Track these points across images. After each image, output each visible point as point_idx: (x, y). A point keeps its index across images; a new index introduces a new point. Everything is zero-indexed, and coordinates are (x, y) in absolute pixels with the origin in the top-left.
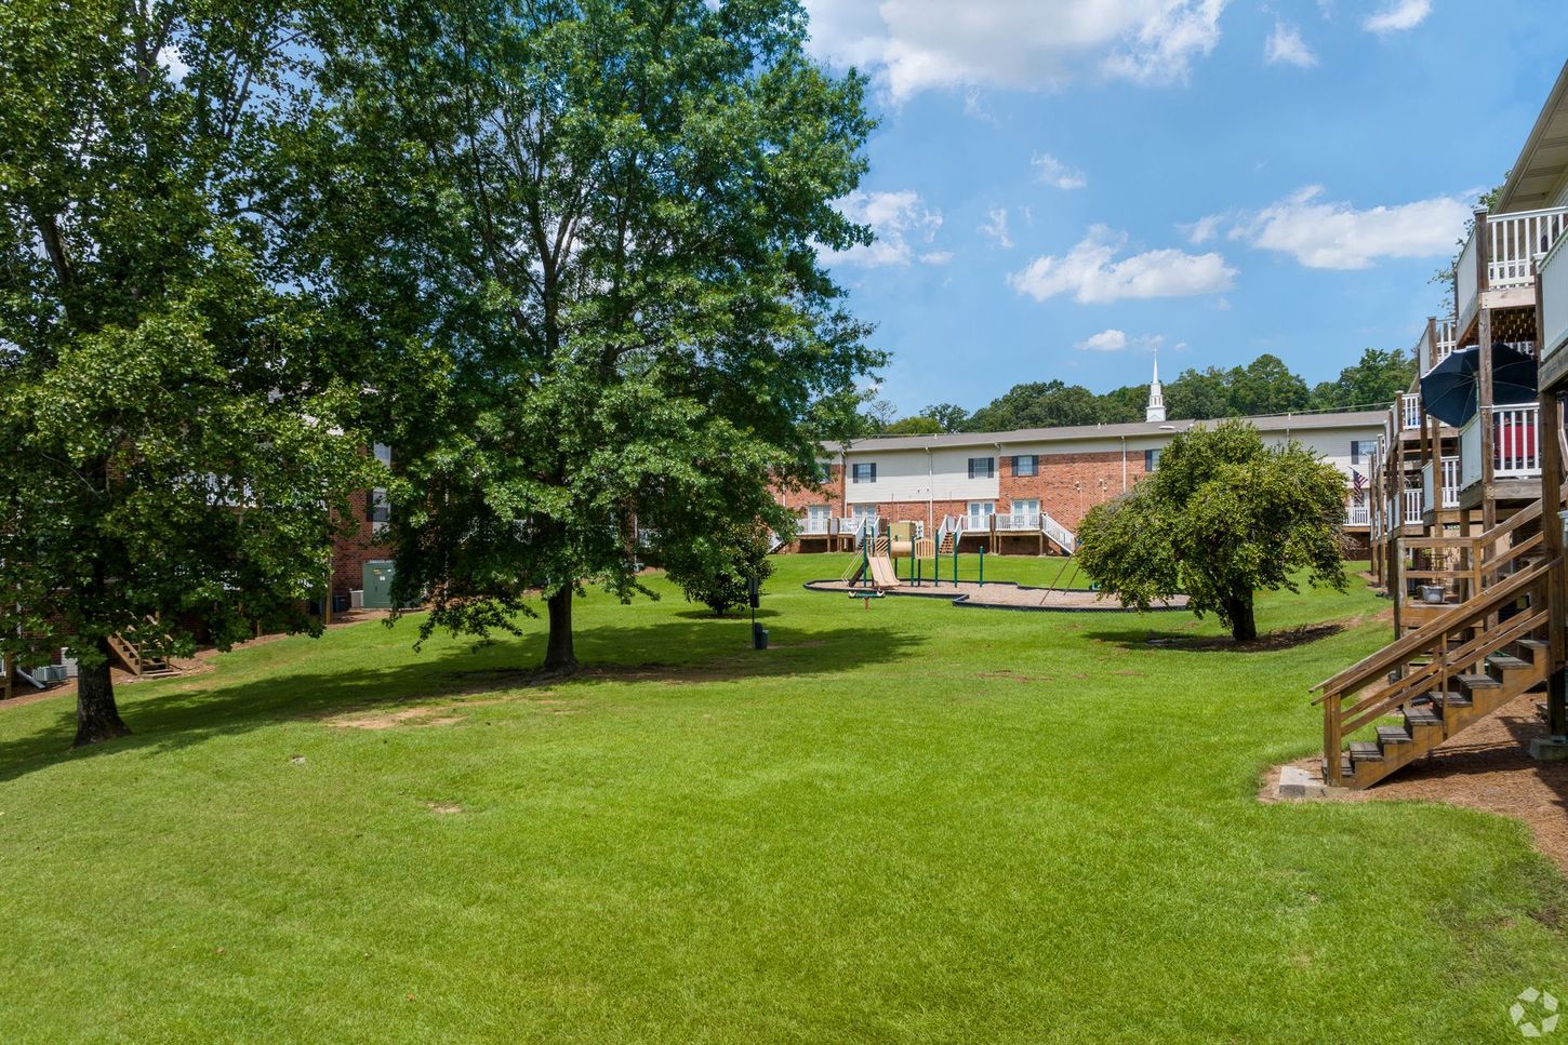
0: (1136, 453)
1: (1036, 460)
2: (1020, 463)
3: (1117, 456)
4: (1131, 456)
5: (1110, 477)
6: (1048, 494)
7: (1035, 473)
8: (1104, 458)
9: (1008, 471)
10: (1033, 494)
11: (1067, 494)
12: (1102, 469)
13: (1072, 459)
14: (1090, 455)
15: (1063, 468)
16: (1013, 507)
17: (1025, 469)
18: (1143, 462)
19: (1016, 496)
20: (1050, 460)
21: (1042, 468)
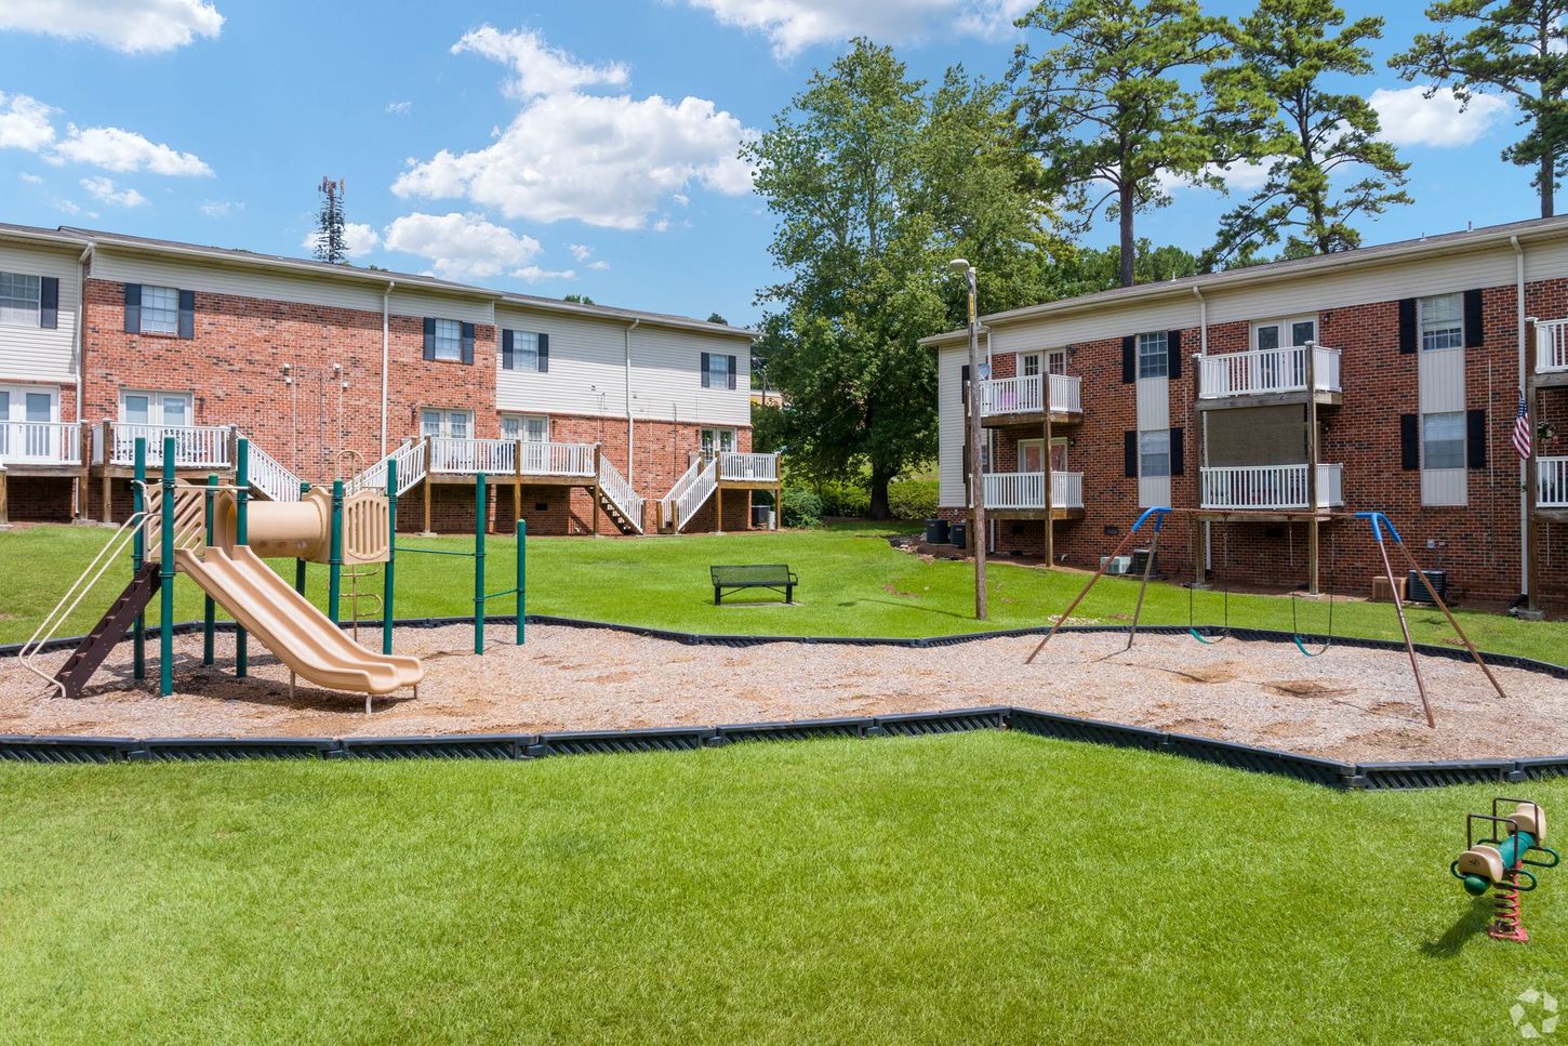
0: (407, 320)
1: (187, 301)
2: (146, 301)
3: (373, 320)
4: (401, 324)
5: (355, 362)
6: (215, 385)
7: (185, 332)
8: (346, 319)
9: (109, 317)
10: (180, 379)
11: (260, 387)
12: (340, 343)
13: (276, 311)
14: (315, 309)
15: (252, 326)
16: (122, 407)
17: (159, 316)
18: (420, 338)
19: (134, 383)
20: (219, 304)
21: (203, 320)
